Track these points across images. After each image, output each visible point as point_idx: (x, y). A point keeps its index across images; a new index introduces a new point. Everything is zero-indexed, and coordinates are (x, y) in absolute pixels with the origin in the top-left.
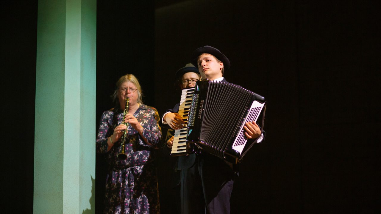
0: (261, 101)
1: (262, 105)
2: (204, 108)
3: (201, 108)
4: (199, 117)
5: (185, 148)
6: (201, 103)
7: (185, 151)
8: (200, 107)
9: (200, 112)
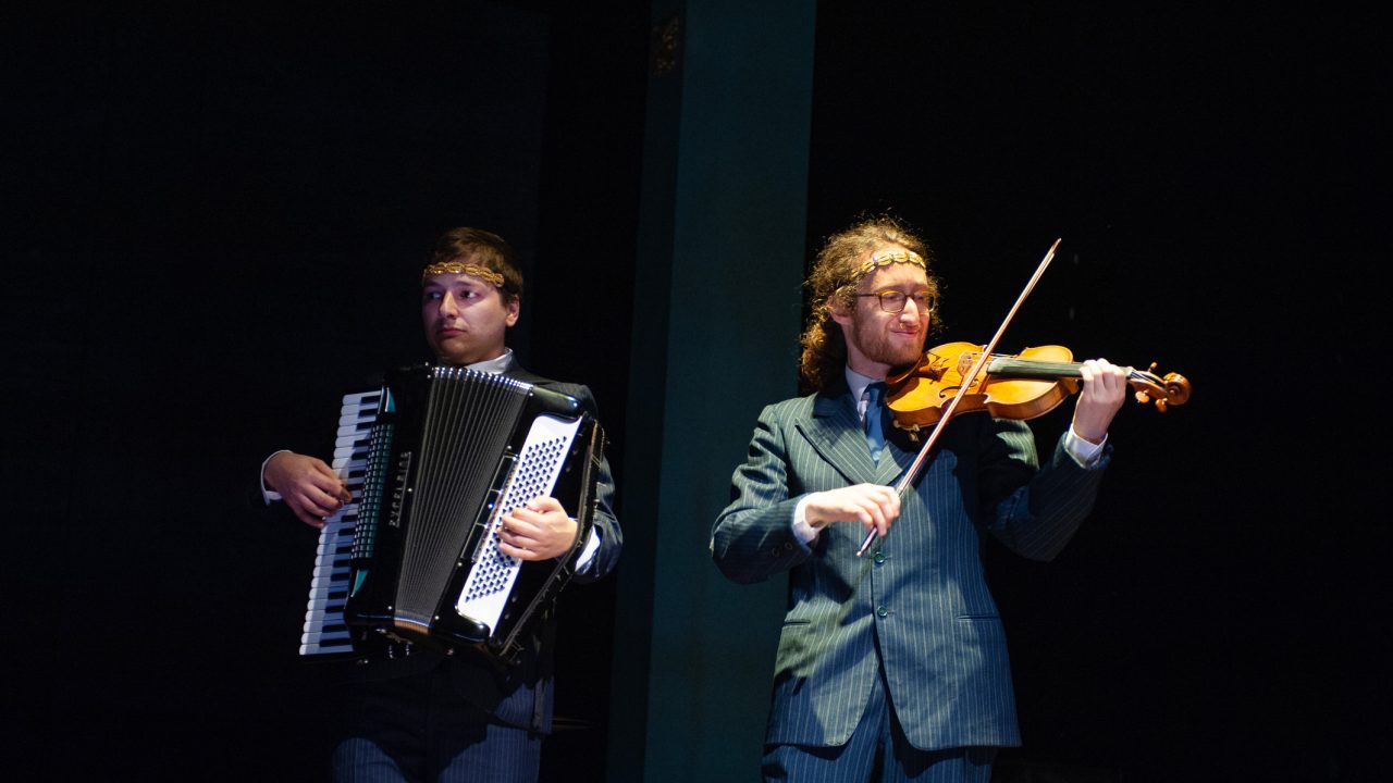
0: (563, 414)
1: (570, 430)
2: (411, 483)
3: (401, 484)
4: (395, 519)
5: (345, 634)
6: (400, 464)
7: (348, 648)
8: (399, 478)
9: (398, 501)
